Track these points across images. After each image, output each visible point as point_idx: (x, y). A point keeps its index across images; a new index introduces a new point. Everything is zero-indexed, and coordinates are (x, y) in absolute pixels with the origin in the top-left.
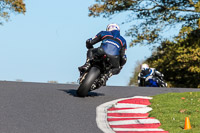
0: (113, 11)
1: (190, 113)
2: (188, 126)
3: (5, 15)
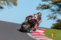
2: (53, 36)
3: (11, 6)
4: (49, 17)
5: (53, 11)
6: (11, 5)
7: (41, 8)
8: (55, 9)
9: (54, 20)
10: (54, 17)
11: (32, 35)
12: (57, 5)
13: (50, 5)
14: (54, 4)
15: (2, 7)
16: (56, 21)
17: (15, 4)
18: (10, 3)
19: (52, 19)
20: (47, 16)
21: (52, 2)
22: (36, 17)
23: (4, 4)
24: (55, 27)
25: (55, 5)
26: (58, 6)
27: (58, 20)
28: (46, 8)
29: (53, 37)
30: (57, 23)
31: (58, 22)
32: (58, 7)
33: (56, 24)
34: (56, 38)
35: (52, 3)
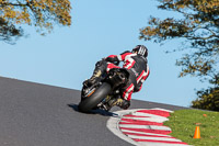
0: (165, 35)
1: (204, 126)
2: (198, 136)
3: (48, 25)
4: (185, 68)
5: (200, 43)
6: (50, 21)
7: (157, 32)
8: (205, 37)
9: (204, 77)
10: (202, 65)
11: (125, 133)
12: (215, 21)
13: (190, 23)
14: (203, 20)
15: (17, 28)
16: (211, 82)
17: (64, 19)
18: (45, 14)
19: (197, 72)
20: (178, 64)
21: (196, 13)
22: (128, 62)
23: (26, 17)
24: (208, 103)
25: (207, 23)
26: (216, 25)
27: (217, 78)
28: (173, 34)
29: (199, 140)
30: (213, 86)
31: (216, 82)
32: (216, 29)
33: (212, 90)
34: (210, 141)
35: (196, 17)
